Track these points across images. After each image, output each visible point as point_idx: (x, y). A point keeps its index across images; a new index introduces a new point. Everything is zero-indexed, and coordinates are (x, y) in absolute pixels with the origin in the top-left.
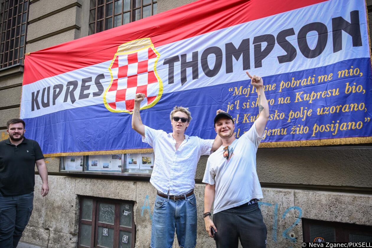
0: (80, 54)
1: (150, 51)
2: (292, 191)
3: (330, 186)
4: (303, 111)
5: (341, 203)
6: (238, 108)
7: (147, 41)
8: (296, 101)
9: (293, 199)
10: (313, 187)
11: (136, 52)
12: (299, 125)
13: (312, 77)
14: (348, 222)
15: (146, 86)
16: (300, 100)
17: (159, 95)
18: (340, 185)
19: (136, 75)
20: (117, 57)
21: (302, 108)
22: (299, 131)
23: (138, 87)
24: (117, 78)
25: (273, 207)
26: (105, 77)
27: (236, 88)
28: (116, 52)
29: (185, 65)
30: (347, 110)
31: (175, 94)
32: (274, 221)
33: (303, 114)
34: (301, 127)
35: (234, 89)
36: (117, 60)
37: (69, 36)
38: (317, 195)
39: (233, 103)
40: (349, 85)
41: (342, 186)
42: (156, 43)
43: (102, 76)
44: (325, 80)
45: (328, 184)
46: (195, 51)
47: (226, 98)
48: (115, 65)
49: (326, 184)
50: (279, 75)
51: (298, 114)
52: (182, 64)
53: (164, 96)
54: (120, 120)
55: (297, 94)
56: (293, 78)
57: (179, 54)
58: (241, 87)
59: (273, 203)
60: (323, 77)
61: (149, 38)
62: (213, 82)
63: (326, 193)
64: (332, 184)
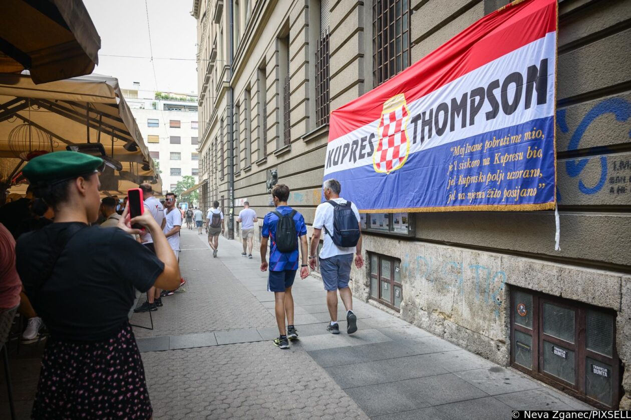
0: (360, 113)
1: (404, 109)
2: (500, 255)
3: (529, 253)
4: (499, 174)
5: (533, 270)
6: (456, 169)
7: (401, 97)
8: (495, 163)
9: (500, 264)
10: (517, 252)
11: (394, 110)
12: (494, 189)
13: (507, 138)
14: (537, 289)
15: (399, 146)
16: (498, 162)
17: (406, 155)
18: (535, 252)
19: (394, 135)
20: (383, 115)
21: (499, 171)
22: (494, 195)
23: (395, 147)
24: (382, 138)
25: (486, 270)
26: (375, 137)
27: (455, 147)
28: (382, 111)
29: (425, 123)
30: (527, 176)
31: (417, 154)
32: (486, 284)
33: (499, 177)
34: (495, 190)
35: (454, 149)
36: (383, 119)
37: (354, 93)
38: (517, 261)
39: (453, 164)
40: (531, 149)
41: (538, 254)
42: (409, 99)
43: (373, 135)
44: (516, 142)
45: (527, 251)
46: (431, 108)
47: (448, 158)
48: (382, 123)
49: (526, 251)
50: (485, 133)
51: (494, 176)
52: (422, 123)
53: (410, 155)
54: (381, 180)
55: (496, 154)
56: (495, 138)
57: (420, 112)
58: (459, 146)
59: (486, 267)
60: (515, 137)
61: (403, 94)
62: (440, 142)
63: (524, 259)
64: (530, 251)
